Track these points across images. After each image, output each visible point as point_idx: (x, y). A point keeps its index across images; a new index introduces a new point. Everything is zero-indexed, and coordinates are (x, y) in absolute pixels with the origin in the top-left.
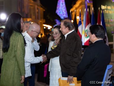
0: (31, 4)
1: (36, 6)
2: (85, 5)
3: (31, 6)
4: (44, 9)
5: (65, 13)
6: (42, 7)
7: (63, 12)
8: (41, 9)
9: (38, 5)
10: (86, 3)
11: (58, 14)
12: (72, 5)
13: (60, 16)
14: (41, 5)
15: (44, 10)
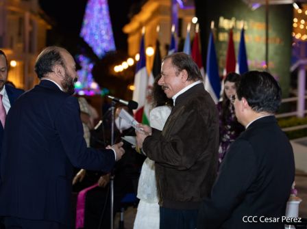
0: (13, 8)
1: (27, 15)
2: (173, 15)
3: (13, 13)
4: (49, 23)
5: (106, 37)
6: (42, 17)
7: (101, 36)
8: (41, 24)
9: (32, 12)
10: (175, 8)
11: (87, 39)
12: (129, 15)
13: (92, 44)
14: (42, 12)
15: (49, 27)
